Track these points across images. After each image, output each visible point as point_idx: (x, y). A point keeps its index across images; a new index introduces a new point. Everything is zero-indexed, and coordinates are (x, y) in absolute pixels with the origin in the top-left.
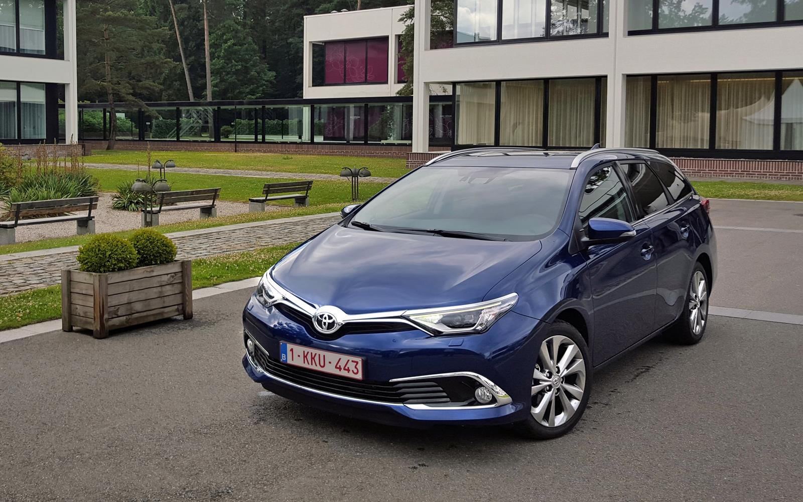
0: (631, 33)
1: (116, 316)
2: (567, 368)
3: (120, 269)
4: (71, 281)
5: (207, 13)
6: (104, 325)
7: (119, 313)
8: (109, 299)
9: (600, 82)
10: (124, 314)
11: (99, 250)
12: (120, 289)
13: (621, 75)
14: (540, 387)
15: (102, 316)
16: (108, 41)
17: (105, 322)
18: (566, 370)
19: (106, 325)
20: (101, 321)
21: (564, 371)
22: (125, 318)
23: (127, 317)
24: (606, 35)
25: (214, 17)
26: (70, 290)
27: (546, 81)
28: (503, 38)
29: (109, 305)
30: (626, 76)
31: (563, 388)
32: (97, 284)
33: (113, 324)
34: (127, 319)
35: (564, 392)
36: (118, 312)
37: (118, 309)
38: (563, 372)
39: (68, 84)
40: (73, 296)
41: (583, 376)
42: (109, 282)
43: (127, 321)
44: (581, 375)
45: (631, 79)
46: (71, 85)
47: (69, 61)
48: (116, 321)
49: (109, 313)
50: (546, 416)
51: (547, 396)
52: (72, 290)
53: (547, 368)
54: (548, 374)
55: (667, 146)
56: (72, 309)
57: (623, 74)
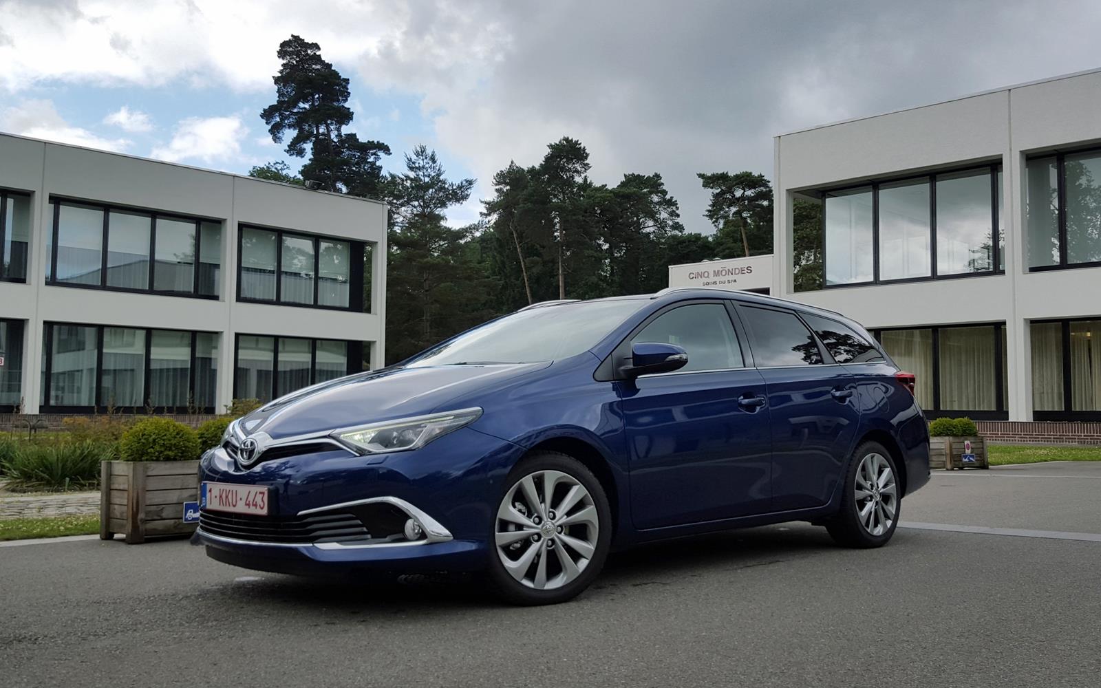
0: (1033, 270)
1: (159, 518)
2: (569, 514)
3: (168, 459)
4: (111, 475)
5: (562, 266)
6: (138, 527)
7: (164, 515)
8: (149, 495)
9: (998, 328)
10: (171, 516)
11: (143, 435)
12: (167, 483)
13: (1022, 320)
14: (521, 534)
15: (135, 515)
16: (428, 293)
17: (139, 522)
18: (565, 516)
19: (142, 528)
20: (133, 522)
21: (562, 517)
22: (173, 521)
23: (177, 520)
24: (1003, 272)
25: (570, 271)
26: (110, 487)
27: (935, 329)
28: (881, 279)
29: (148, 502)
30: (1029, 322)
31: (561, 540)
32: (131, 475)
33: (154, 527)
34: (175, 523)
35: (563, 546)
36: (162, 512)
37: (162, 509)
38: (560, 519)
39: (374, 342)
40: (114, 493)
41: (595, 527)
42: (149, 474)
43: (176, 526)
44: (591, 527)
45: (1037, 326)
46: (378, 344)
47: (376, 314)
48: (158, 525)
49: (147, 513)
50: (531, 573)
51: (534, 547)
52: (113, 487)
53: (536, 512)
54: (537, 520)
55: (1086, 407)
56: (111, 509)
57: (1025, 319)
